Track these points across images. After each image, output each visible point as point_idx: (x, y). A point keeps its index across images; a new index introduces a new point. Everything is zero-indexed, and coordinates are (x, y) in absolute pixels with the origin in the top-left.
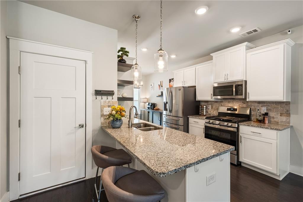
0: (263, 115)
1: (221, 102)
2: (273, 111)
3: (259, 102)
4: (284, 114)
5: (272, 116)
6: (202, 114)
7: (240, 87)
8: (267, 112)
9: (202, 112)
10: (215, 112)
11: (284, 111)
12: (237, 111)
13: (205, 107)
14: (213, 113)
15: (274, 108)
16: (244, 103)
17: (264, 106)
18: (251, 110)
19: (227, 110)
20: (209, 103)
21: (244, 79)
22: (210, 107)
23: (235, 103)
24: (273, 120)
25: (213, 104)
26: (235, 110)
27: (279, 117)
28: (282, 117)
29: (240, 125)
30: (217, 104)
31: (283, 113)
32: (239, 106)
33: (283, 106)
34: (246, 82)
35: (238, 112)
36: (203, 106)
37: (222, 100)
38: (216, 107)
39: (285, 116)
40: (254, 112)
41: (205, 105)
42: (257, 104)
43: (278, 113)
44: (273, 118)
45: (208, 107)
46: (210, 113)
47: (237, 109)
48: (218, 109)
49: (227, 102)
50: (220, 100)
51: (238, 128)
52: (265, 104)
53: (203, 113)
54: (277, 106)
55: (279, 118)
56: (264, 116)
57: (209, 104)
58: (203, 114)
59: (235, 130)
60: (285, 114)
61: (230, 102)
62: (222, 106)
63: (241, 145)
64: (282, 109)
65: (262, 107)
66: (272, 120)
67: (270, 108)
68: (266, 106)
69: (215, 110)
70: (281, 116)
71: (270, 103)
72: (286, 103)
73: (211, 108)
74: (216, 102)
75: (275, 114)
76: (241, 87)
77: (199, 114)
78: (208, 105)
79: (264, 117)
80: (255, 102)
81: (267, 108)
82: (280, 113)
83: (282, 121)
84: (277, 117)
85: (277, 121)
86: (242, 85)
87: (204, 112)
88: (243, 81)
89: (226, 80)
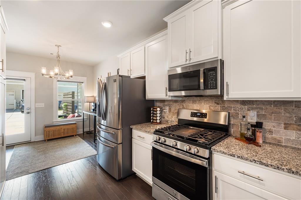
0: (252, 126)
1: (183, 101)
2: (271, 119)
3: (244, 102)
4: (292, 126)
5: (269, 128)
6: (154, 121)
7: (212, 72)
8: (259, 121)
9: (154, 118)
10: (174, 117)
11: (293, 120)
12: (206, 118)
13: (158, 109)
14: (171, 120)
15: (272, 113)
16: (218, 104)
17: (253, 109)
18: (230, 115)
19: (191, 116)
20: (166, 103)
21: (220, 58)
22: (167, 109)
23: (203, 103)
24: (270, 136)
25: (172, 104)
26: (204, 116)
27: (282, 130)
28: (289, 132)
29: (213, 152)
30: (177, 104)
31: (291, 124)
32: (210, 109)
33: (291, 110)
34: (222, 62)
35: (208, 120)
36: (156, 109)
37: (184, 99)
38: (176, 109)
39: (294, 130)
40: (235, 120)
41: (159, 107)
42: (239, 106)
43: (280, 123)
44: (271, 132)
45: (165, 109)
46: (167, 119)
47: (206, 114)
48: (178, 114)
49: (192, 101)
50: (181, 99)
51: (210, 160)
52: (255, 106)
53: (157, 120)
54: (278, 110)
55: (281, 132)
56: (253, 128)
57: (167, 105)
58: (157, 122)
59: (205, 163)
60: (295, 126)
61: (195, 101)
62: (184, 108)
63: (217, 197)
64: (288, 115)
65: (249, 110)
66: (268, 136)
67: (263, 113)
68: (256, 108)
69: (174, 114)
70: (285, 128)
71: (264, 104)
72: (296, 103)
73: (168, 111)
74: (176, 101)
75: (274, 124)
76: (213, 74)
77: (151, 121)
78: (164, 106)
79: (255, 130)
80: (237, 101)
81: (257, 112)
82: (285, 124)
83: (289, 140)
84: (279, 132)
85: (278, 139)
86: (215, 69)
87: (158, 118)
88: (218, 60)
89: (188, 62)
